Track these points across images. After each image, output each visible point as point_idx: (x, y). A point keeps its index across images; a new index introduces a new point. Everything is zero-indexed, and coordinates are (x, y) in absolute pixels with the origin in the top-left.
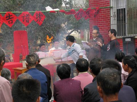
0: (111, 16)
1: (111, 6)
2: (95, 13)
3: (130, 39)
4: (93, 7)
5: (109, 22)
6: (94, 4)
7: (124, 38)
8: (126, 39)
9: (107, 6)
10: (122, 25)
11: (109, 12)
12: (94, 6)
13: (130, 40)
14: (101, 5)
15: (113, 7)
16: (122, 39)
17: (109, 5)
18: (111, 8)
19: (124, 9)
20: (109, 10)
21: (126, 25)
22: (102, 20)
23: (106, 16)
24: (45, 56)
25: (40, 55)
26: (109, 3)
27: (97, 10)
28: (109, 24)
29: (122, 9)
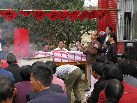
0: (118, 19)
1: (119, 9)
2: (100, 14)
3: (132, 44)
4: (101, 9)
5: (116, 25)
6: (103, 5)
7: (126, 43)
8: (128, 44)
9: (115, 8)
10: (128, 29)
11: (116, 14)
12: (103, 7)
13: (132, 46)
14: (110, 7)
15: (120, 10)
16: (124, 44)
17: (117, 8)
18: (118, 10)
19: (130, 12)
20: (116, 12)
21: (132, 29)
22: (109, 23)
23: (113, 19)
24: (45, 56)
25: (39, 54)
26: (116, 6)
27: (102, 12)
28: (116, 27)
29: (128, 12)
